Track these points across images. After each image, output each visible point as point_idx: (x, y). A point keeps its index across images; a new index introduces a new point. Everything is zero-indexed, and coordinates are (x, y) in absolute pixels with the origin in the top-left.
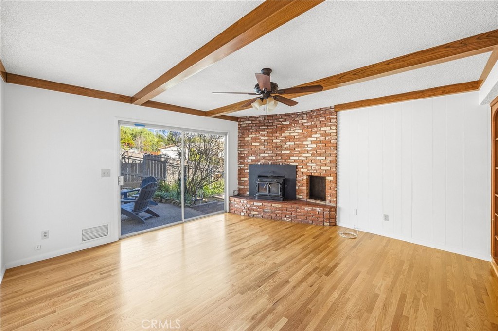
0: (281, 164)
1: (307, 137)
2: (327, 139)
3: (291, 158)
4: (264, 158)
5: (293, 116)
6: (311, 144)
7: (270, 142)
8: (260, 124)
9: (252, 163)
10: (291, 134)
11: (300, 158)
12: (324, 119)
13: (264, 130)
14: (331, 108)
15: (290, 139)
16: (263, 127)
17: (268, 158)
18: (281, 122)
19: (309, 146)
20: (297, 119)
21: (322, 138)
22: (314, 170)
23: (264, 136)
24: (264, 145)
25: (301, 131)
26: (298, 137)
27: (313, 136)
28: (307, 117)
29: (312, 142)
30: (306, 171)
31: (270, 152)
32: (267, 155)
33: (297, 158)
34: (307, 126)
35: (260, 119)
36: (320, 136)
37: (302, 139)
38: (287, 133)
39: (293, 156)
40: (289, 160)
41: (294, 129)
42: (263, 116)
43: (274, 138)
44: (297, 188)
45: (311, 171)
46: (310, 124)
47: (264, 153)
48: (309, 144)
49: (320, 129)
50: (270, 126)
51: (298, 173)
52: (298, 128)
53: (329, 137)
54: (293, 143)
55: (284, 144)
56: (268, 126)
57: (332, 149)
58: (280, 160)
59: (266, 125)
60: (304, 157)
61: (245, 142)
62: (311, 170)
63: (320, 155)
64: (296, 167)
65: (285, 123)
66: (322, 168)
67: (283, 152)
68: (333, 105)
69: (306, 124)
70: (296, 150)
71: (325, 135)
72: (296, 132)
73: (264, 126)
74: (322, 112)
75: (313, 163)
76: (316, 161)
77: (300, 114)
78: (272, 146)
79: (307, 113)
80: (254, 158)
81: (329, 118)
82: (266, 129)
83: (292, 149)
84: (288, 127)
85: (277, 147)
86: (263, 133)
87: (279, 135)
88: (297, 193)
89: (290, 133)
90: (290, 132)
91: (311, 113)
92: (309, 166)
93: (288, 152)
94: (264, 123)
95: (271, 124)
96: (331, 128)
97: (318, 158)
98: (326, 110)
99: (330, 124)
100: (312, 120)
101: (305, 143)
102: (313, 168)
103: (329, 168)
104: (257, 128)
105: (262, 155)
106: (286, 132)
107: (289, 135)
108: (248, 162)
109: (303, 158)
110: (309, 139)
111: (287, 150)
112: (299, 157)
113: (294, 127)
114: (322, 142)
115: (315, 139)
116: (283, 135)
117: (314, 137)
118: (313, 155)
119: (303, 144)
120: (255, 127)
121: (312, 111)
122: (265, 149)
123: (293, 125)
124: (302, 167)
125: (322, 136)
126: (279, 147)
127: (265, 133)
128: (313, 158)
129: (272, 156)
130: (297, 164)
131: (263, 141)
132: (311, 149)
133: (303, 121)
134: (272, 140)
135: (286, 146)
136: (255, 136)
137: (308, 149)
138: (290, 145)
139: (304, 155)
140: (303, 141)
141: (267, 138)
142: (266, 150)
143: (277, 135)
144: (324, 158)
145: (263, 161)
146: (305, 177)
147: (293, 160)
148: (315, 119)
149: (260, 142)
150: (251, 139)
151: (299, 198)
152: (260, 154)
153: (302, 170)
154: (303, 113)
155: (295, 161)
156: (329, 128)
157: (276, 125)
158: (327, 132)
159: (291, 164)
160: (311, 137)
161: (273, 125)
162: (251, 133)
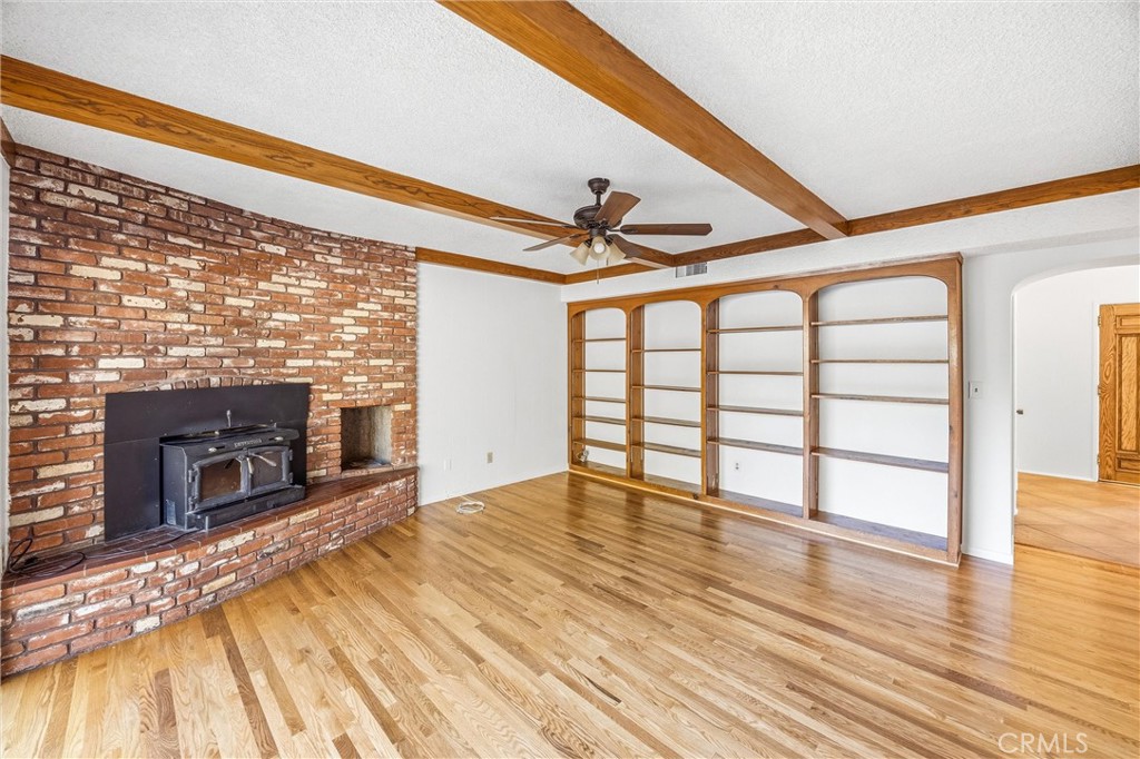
0: (256, 382)
1: (341, 305)
2: (397, 317)
3: (290, 363)
4: (184, 363)
5: (296, 234)
6: (354, 325)
7: (212, 302)
8: (167, 224)
9: (124, 388)
10: (291, 290)
11: (322, 363)
12: (389, 270)
13: (186, 252)
14: (406, 250)
15: (288, 302)
16: (182, 241)
17: (206, 363)
18: (258, 242)
19: (346, 329)
20: (311, 247)
21: (386, 315)
22: (364, 393)
23: (185, 274)
24: (187, 310)
25: (323, 285)
26: (312, 301)
27: (360, 305)
28: (343, 251)
29: (359, 321)
30: (338, 396)
31: (213, 341)
32: (199, 352)
33: (309, 363)
34: (344, 277)
35: (168, 201)
36: (379, 308)
37: (326, 310)
38: (278, 283)
39: (295, 355)
40: (285, 371)
41: (300, 274)
42: (185, 197)
43: (228, 290)
44: (310, 450)
45: (354, 397)
46: (350, 272)
47: (186, 344)
48: (349, 326)
49: (379, 290)
50: (215, 243)
51: (312, 407)
52: (312, 275)
53: (402, 314)
54: (295, 318)
55: (265, 315)
56: (204, 241)
57: (408, 341)
58: (250, 371)
59: (198, 233)
60: (333, 360)
61: (74, 284)
62: (356, 392)
63: (378, 355)
64: (306, 388)
65: (270, 248)
66: (386, 386)
67: (262, 344)
68: (412, 245)
69: (340, 271)
70: (307, 338)
71: (392, 307)
72: (307, 285)
73: (186, 235)
74: (385, 251)
75: (360, 374)
76: (368, 370)
77: (322, 238)
78: (220, 320)
79: (344, 241)
80: (138, 363)
81: (403, 270)
82: (199, 251)
83: (292, 336)
84: (278, 264)
85: (239, 323)
86: (182, 262)
87: (247, 284)
88: (309, 466)
89: (286, 285)
90: (286, 280)
91: (357, 245)
92: (349, 384)
93: (280, 344)
94: (188, 227)
95: (219, 238)
96: (406, 295)
97: (373, 362)
98: (395, 249)
99: (403, 284)
100: (357, 263)
101: (334, 320)
102: (360, 390)
103: (401, 385)
104: (151, 233)
105: (176, 351)
106: (275, 278)
107: (282, 289)
108: (95, 385)
109: (329, 363)
110: (347, 312)
111: (276, 338)
112: (315, 359)
113: (298, 268)
114: (386, 323)
115: (366, 314)
116: (262, 285)
117: (362, 309)
118: (359, 353)
119: (328, 323)
120: (141, 230)
121: (356, 240)
122: (193, 327)
123: (297, 262)
124: (325, 387)
125: (385, 308)
126: (249, 324)
127: (192, 263)
128: (361, 361)
129: (222, 357)
130: (310, 380)
131: (184, 294)
132: (353, 338)
133: (331, 260)
134: (223, 296)
135: (272, 324)
136: (140, 267)
137: (346, 338)
138: (285, 322)
139: (331, 354)
140: (329, 315)
141: (200, 287)
142: (195, 333)
143: (242, 281)
144: (390, 362)
145: (182, 375)
146: (337, 414)
147: (294, 369)
148: (366, 264)
149: (168, 297)
150: (117, 275)
151: (314, 478)
152: (168, 344)
153: (326, 397)
154: (329, 236)
155: (303, 371)
156: (402, 294)
157: (239, 248)
158: (397, 301)
159: (288, 380)
160: (353, 306)
161: (224, 244)
162: (120, 251)
